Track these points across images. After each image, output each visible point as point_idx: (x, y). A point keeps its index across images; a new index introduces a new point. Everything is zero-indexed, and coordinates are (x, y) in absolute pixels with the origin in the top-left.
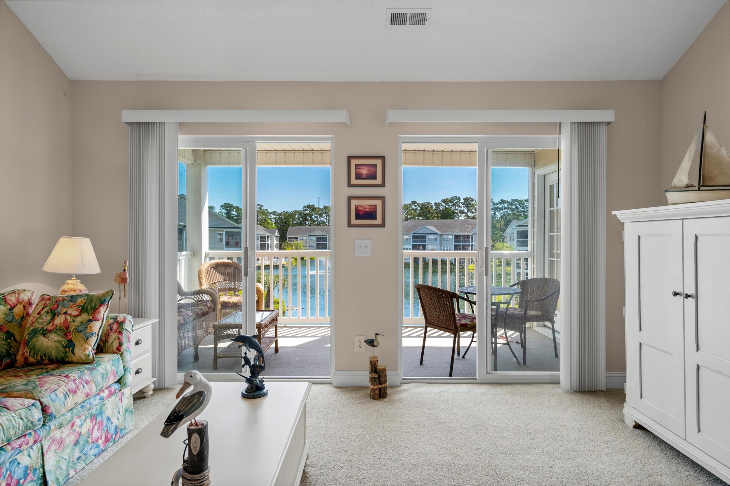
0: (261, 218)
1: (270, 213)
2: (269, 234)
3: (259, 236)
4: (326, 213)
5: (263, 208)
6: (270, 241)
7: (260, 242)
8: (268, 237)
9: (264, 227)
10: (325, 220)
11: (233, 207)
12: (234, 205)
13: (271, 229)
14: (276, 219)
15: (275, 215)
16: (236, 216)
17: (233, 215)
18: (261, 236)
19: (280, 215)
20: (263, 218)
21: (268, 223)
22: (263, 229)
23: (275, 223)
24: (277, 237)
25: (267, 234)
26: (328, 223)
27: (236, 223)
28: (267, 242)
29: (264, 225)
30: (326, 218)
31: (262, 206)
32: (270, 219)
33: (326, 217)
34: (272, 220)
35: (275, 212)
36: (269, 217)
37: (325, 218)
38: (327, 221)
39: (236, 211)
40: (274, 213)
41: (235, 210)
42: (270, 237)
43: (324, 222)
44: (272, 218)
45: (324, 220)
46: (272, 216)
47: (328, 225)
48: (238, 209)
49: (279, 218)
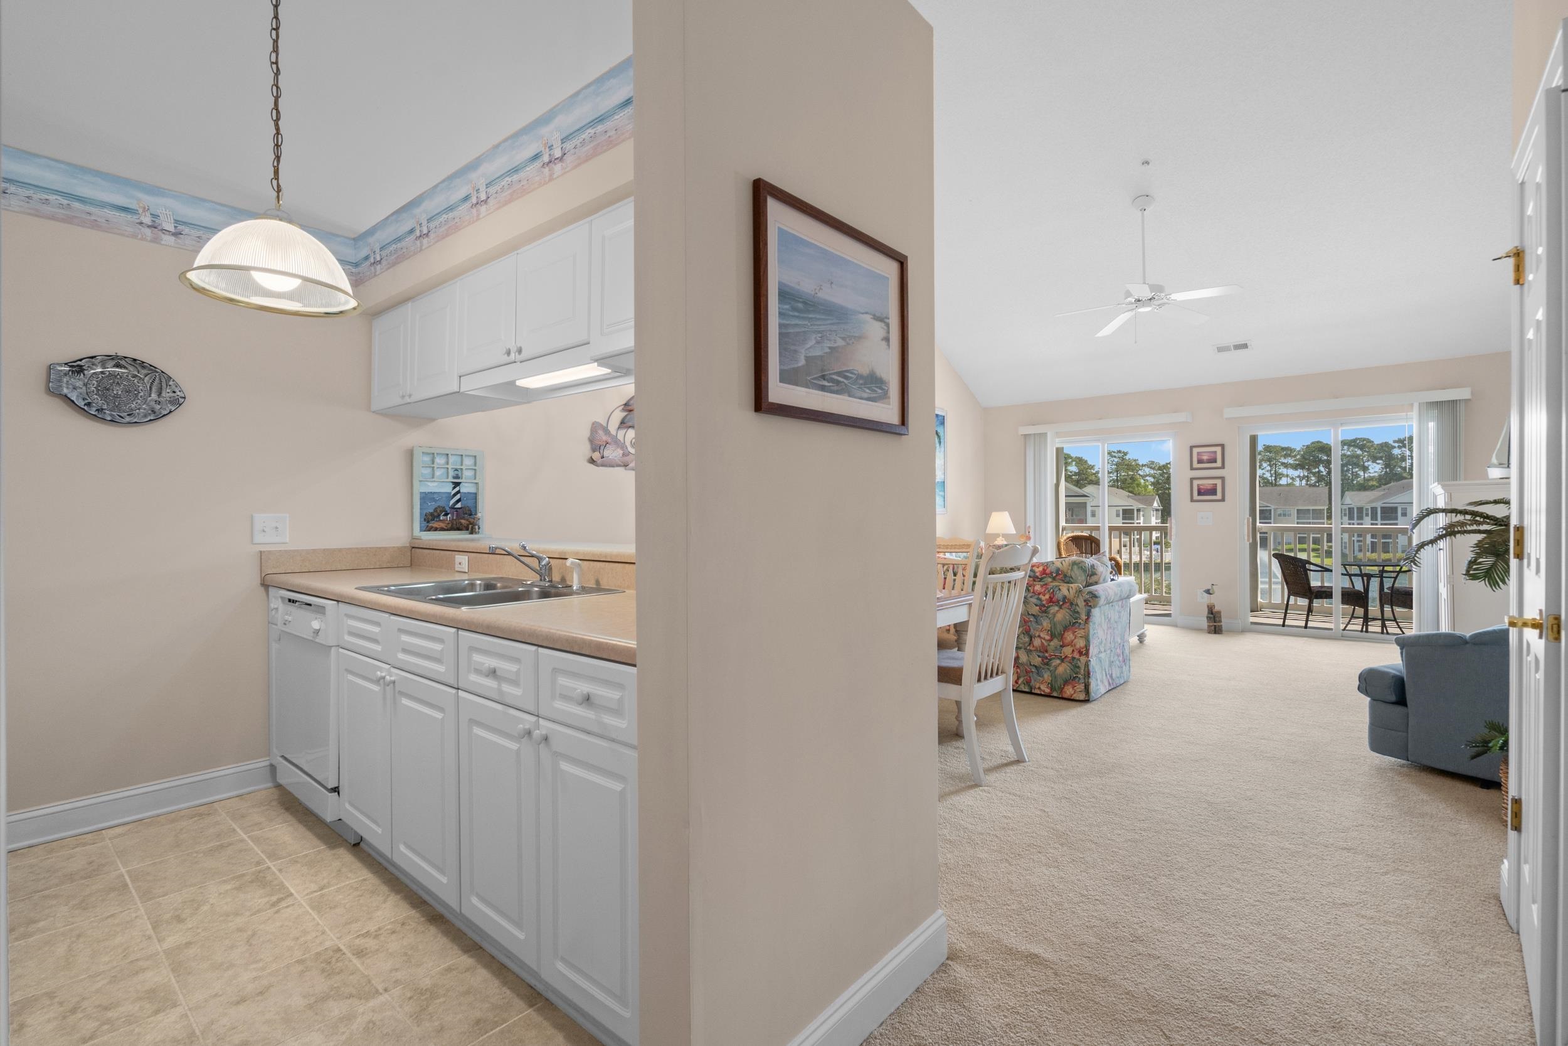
0: (1125, 475)
1: (1143, 465)
2: (1141, 506)
3: (1120, 509)
4: (1269, 460)
5: (1127, 457)
6: (1142, 518)
7: (1123, 519)
8: (1138, 510)
9: (1129, 492)
10: (1268, 475)
11: (1071, 458)
12: (1074, 455)
13: (1144, 495)
14: (1154, 477)
15: (1154, 469)
16: (1076, 474)
17: (1071, 472)
18: (1123, 510)
19: (1164, 468)
20: (1128, 475)
21: (1139, 485)
22: (1129, 496)
23: (1153, 484)
24: (1157, 510)
25: (1135, 505)
26: (1275, 480)
27: (1077, 486)
28: (1137, 520)
29: (1131, 489)
30: (1271, 471)
31: (1126, 454)
32: (1143, 477)
33: (1269, 468)
34: (1147, 478)
35: (1153, 462)
36: (1140, 472)
37: (1268, 471)
38: (1271, 476)
39: (1076, 465)
40: (1151, 465)
41: (1074, 463)
42: (1143, 511)
43: (1266, 478)
44: (1147, 476)
45: (1264, 474)
46: (1147, 470)
47: (1276, 485)
48: (1080, 461)
49: (1161, 475)
